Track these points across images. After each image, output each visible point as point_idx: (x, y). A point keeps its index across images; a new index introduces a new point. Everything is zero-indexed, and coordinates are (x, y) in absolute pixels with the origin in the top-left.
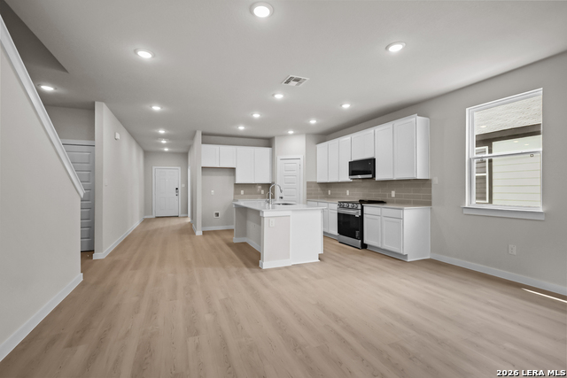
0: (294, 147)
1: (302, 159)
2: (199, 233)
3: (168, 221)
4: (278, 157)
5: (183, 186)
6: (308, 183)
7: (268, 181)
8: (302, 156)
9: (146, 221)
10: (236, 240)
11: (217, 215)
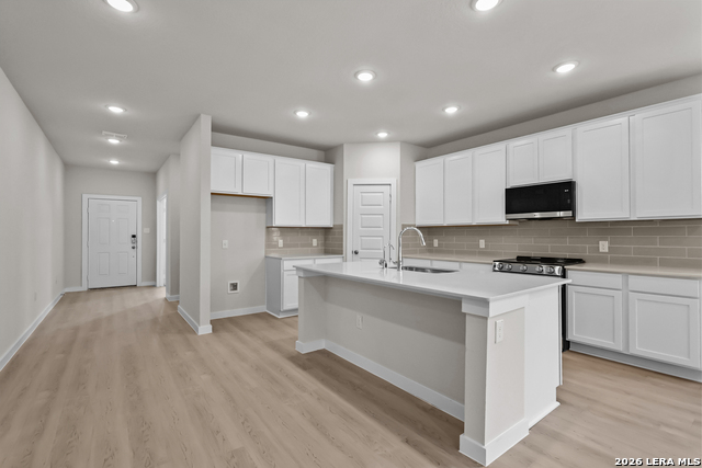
0: (380, 164)
1: (394, 186)
2: (205, 329)
3: (117, 296)
4: (350, 181)
5: (147, 230)
6: (404, 226)
7: (327, 223)
8: (394, 180)
9: (68, 299)
10: (305, 347)
11: (234, 287)
